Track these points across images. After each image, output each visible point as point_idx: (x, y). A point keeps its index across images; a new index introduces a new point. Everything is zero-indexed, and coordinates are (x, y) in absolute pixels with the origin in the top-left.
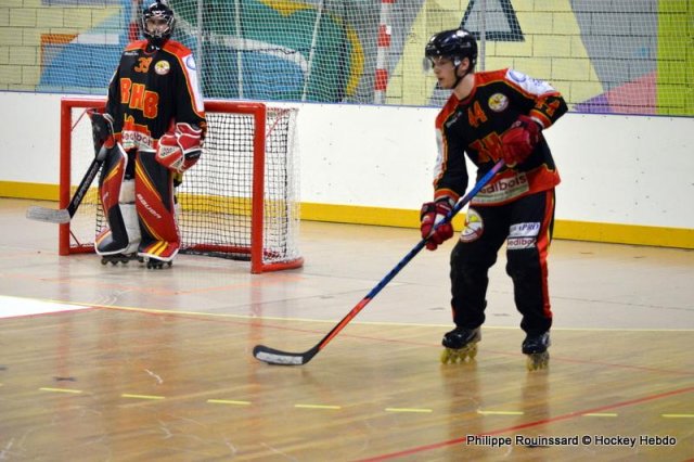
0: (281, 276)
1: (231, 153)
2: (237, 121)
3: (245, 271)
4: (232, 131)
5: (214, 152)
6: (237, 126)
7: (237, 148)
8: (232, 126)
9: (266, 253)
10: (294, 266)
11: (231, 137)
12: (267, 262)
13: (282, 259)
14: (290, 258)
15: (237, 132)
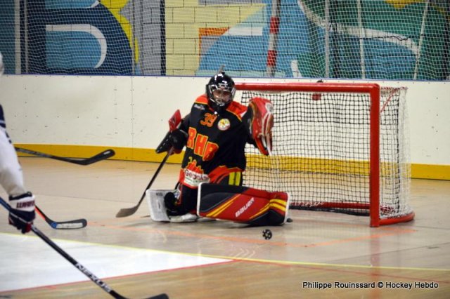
0: (396, 228)
1: (352, 126)
2: (356, 99)
3: (366, 225)
4: (352, 108)
5: (338, 124)
6: (356, 103)
7: (356, 121)
8: (352, 103)
9: (382, 209)
10: (407, 220)
11: (352, 112)
12: (383, 217)
13: (396, 214)
14: (402, 213)
15: (357, 108)
